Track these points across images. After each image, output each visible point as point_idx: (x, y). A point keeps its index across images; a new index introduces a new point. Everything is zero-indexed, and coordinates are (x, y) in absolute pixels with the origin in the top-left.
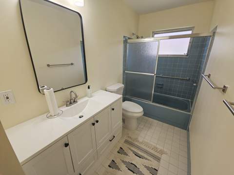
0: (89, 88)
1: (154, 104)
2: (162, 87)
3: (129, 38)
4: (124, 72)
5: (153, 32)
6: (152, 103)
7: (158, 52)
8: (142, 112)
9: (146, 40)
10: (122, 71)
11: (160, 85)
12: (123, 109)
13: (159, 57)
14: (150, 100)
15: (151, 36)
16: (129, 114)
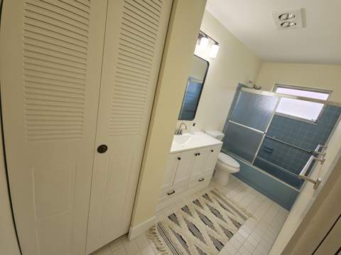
0: (194, 125)
1: (254, 167)
2: (270, 153)
3: (245, 86)
4: (227, 120)
5: (276, 84)
6: (252, 166)
7: (275, 109)
8: (237, 168)
9: (264, 93)
10: (225, 119)
11: (269, 148)
12: (218, 160)
13: (275, 115)
14: (251, 162)
15: (272, 90)
16: (223, 165)
